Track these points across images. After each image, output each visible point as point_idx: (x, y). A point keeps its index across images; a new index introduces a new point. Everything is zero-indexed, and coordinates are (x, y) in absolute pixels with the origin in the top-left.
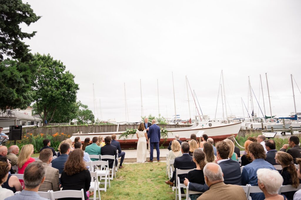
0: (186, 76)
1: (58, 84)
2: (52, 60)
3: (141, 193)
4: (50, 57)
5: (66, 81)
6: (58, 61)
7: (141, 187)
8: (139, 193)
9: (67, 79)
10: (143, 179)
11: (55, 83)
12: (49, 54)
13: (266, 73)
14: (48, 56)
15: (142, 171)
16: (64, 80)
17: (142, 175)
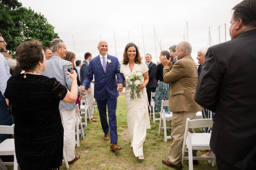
0: (154, 28)
1: (42, 35)
2: (33, 13)
3: (121, 114)
4: (31, 10)
5: (47, 32)
6: (38, 14)
7: (121, 111)
8: (120, 115)
9: (47, 30)
10: (122, 106)
11: (39, 34)
12: (30, 7)
13: (225, 24)
14: (29, 9)
15: (121, 101)
16: (45, 31)
17: (121, 104)
